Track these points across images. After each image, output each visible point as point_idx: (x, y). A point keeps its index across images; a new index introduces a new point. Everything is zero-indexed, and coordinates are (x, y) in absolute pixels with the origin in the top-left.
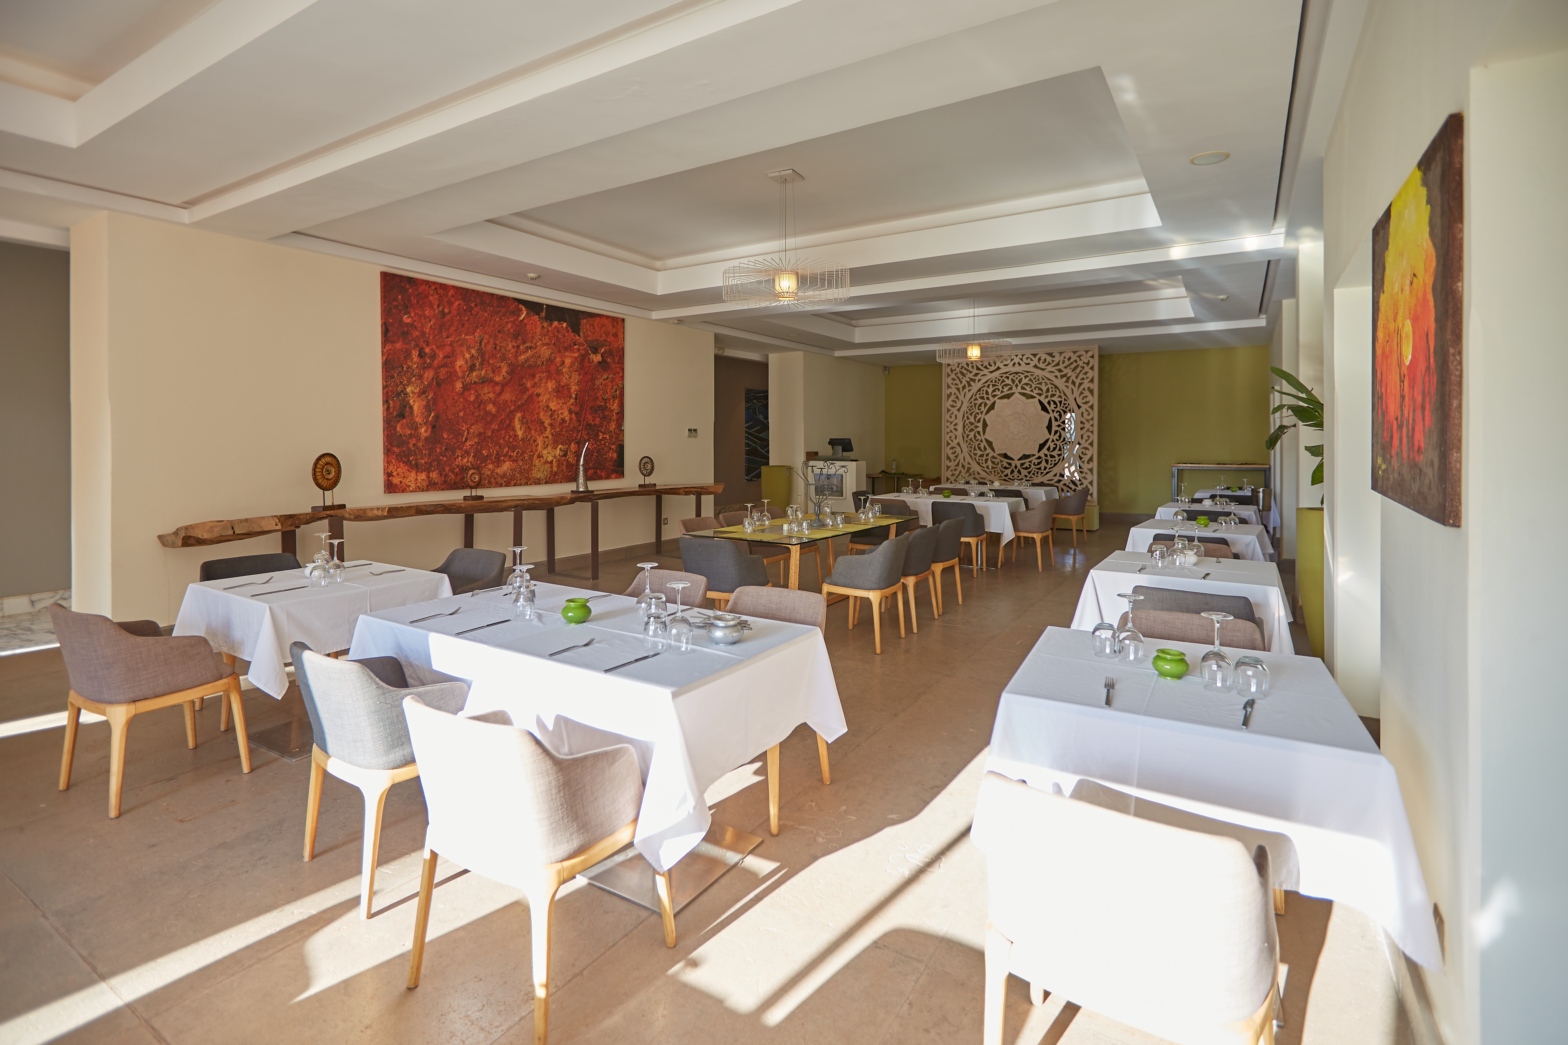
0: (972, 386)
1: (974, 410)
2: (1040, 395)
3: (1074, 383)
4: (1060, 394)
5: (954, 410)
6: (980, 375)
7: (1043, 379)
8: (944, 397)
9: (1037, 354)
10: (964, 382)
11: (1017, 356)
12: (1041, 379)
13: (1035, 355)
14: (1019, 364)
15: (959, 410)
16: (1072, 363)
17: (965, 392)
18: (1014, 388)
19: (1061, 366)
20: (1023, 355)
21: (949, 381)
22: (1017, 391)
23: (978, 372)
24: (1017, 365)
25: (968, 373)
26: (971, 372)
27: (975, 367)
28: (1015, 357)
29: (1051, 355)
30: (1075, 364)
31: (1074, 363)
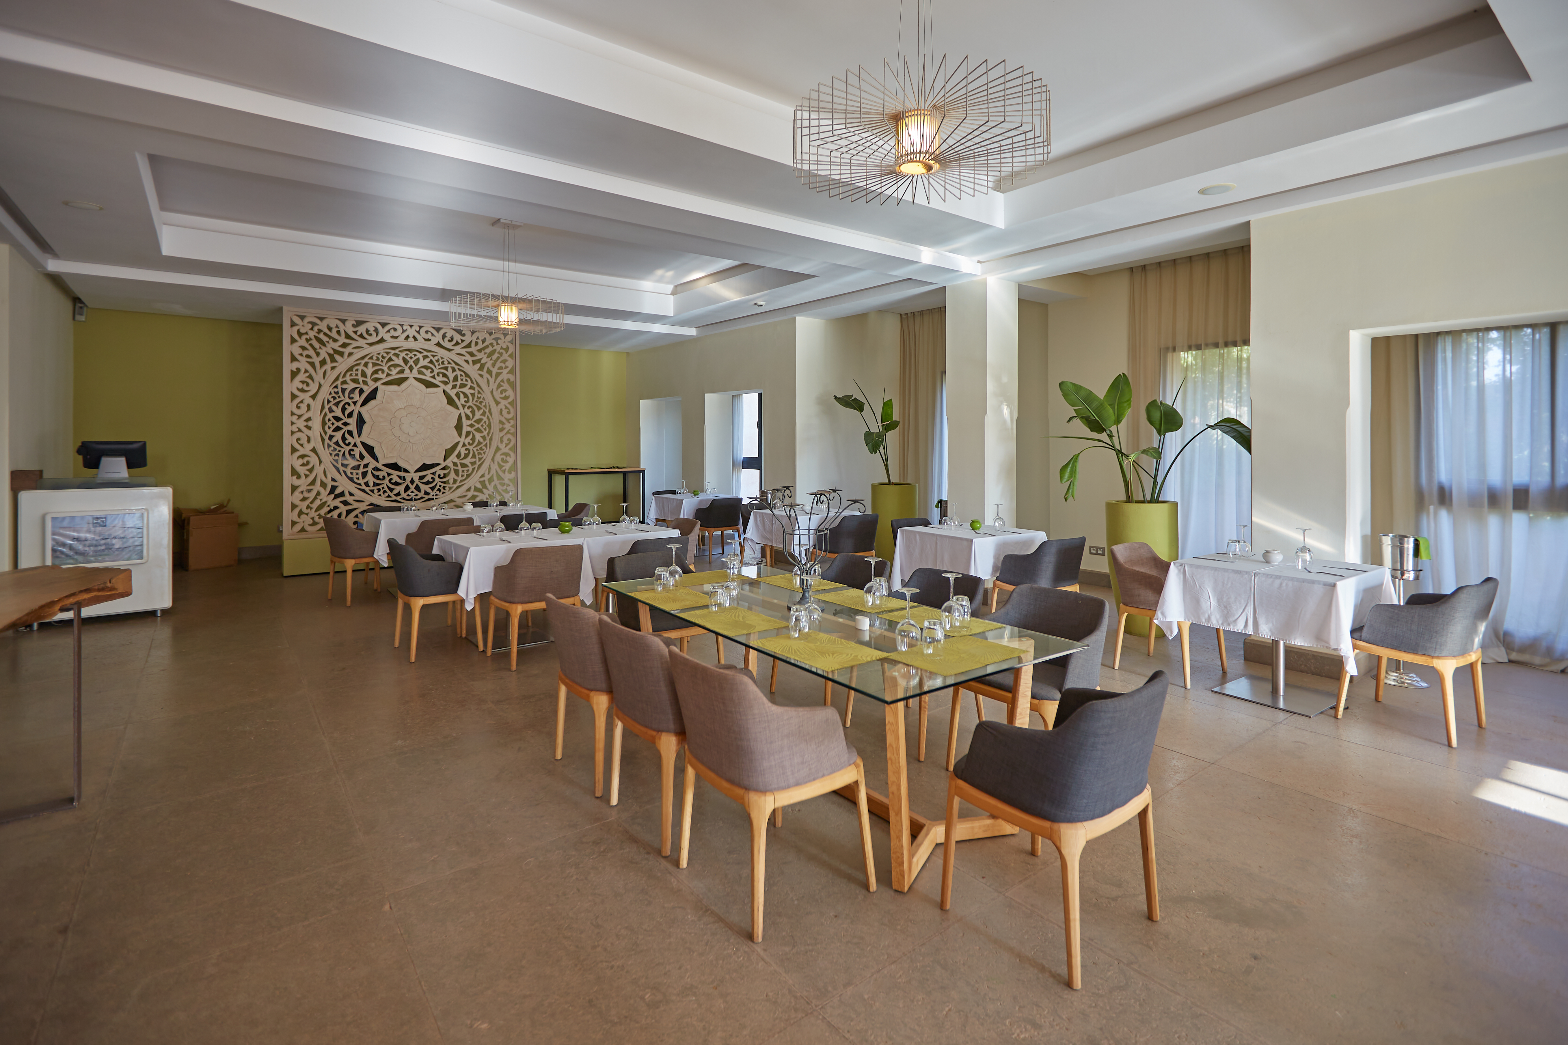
0: (337, 362)
1: (342, 398)
2: (446, 383)
3: (489, 372)
4: (472, 385)
5: (306, 397)
6: (353, 346)
7: (449, 363)
8: (287, 375)
9: (441, 328)
10: (323, 354)
11: (411, 326)
12: (446, 362)
13: (438, 330)
14: (415, 338)
15: (314, 397)
16: (487, 347)
17: (325, 371)
18: (407, 371)
19: (473, 349)
20: (420, 327)
21: (297, 351)
22: (411, 376)
23: (347, 341)
24: (411, 339)
25: (331, 341)
26: (335, 340)
27: (343, 333)
28: (409, 327)
29: (459, 332)
30: (490, 349)
31: (490, 347)
